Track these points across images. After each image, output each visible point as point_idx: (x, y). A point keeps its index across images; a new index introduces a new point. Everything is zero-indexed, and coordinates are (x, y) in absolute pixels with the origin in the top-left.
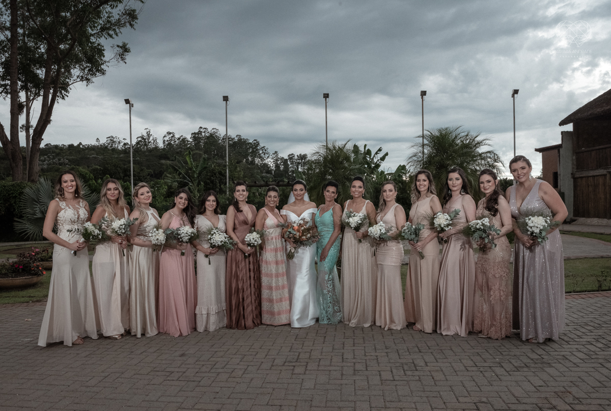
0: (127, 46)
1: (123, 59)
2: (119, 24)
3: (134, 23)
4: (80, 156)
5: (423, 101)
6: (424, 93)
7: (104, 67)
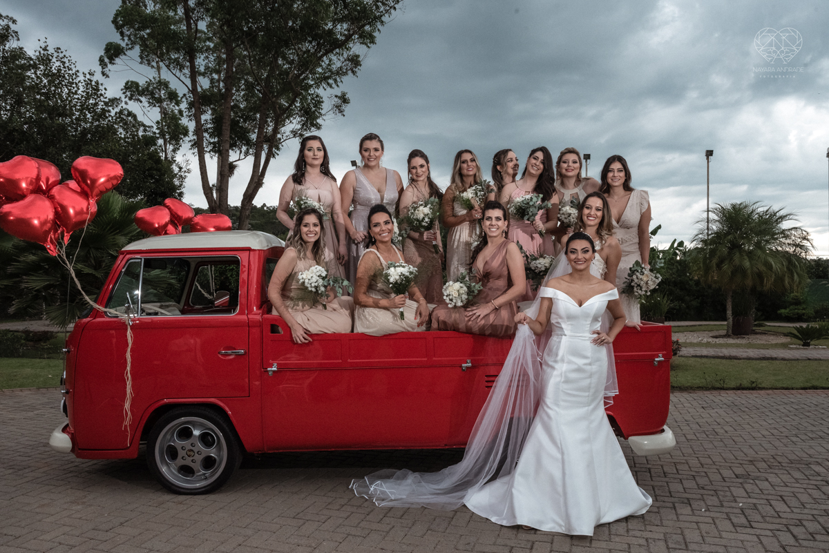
0: (347, 96)
1: (341, 111)
2: (340, 72)
3: (357, 70)
4: (264, 220)
5: (708, 162)
6: (709, 153)
7: (319, 121)
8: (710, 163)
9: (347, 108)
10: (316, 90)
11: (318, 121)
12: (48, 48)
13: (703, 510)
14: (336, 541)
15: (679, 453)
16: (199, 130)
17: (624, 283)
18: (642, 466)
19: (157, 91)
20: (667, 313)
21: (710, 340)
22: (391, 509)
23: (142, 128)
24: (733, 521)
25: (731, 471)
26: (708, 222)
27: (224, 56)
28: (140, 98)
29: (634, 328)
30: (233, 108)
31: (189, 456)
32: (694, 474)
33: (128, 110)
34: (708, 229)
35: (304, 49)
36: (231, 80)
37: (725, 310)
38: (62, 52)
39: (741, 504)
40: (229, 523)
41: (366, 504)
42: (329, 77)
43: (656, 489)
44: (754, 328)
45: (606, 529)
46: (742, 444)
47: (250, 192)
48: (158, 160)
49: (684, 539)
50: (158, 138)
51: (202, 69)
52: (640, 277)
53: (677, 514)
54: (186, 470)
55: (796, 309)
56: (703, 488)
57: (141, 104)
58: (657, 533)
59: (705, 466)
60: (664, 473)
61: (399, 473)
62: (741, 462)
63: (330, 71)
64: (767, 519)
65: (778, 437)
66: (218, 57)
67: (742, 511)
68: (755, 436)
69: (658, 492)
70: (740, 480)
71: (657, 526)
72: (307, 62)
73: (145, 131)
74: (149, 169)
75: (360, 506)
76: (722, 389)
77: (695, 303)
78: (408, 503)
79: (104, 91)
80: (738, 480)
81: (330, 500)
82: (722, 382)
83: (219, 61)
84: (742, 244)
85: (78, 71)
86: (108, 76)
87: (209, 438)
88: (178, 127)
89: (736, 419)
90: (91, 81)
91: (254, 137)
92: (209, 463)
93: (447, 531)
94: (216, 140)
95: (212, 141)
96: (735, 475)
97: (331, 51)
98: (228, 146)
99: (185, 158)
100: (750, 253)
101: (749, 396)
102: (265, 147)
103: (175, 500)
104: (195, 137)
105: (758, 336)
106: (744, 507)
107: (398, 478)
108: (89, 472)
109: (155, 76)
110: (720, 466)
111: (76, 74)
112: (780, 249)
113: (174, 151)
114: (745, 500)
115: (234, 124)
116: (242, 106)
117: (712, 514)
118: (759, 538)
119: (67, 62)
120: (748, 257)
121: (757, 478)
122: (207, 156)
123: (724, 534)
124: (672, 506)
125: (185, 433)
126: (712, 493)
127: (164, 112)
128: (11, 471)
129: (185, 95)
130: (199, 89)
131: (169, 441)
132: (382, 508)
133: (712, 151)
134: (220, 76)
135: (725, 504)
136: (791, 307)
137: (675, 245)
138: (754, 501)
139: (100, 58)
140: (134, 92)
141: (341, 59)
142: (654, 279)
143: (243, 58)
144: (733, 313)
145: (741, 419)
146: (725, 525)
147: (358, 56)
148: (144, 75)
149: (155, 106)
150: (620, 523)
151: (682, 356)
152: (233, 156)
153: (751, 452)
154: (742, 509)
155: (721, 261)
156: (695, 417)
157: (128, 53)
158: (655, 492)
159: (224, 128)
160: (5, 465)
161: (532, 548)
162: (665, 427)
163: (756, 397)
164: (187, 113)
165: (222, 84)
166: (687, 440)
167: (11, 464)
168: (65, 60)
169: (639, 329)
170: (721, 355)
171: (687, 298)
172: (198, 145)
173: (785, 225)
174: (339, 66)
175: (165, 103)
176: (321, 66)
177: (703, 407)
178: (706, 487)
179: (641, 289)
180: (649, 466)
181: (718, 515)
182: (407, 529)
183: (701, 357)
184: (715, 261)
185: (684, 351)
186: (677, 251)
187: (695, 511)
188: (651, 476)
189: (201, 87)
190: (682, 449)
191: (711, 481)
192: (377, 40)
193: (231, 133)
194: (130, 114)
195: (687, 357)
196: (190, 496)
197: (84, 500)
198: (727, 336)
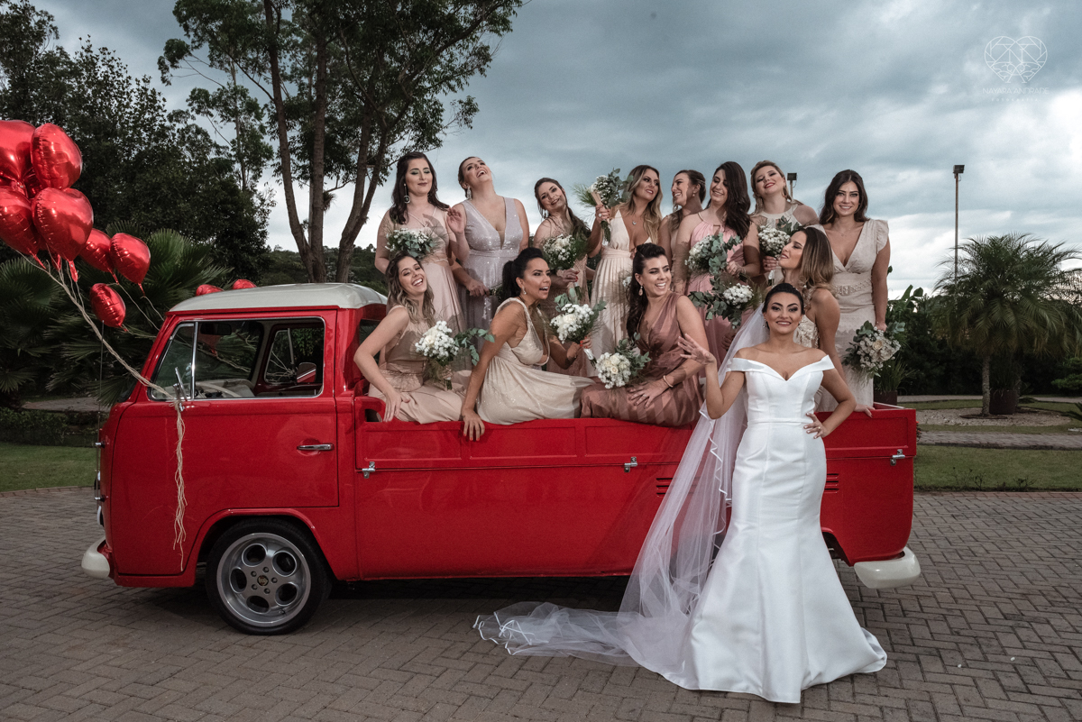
0: (474, 102)
1: (467, 122)
2: (465, 71)
3: (485, 67)
5: (957, 181)
6: (959, 170)
7: (439, 135)
8: (959, 183)
9: (475, 118)
10: (435, 95)
11: (437, 135)
12: (91, 49)
13: (960, 666)
14: (454, 704)
15: (922, 581)
16: (285, 151)
17: (848, 350)
18: (872, 600)
19: (232, 100)
20: (900, 385)
21: (960, 421)
22: (528, 658)
23: (214, 150)
24: (1003, 683)
25: (996, 609)
26: (956, 263)
27: (315, 54)
28: (210, 110)
29: (864, 413)
30: (327, 121)
31: (261, 584)
32: (945, 612)
33: (197, 127)
34: (956, 271)
35: (418, 42)
36: (324, 85)
37: (979, 381)
38: (109, 54)
39: (1013, 659)
40: (313, 677)
41: (496, 651)
42: (451, 78)
43: (892, 634)
44: (1020, 405)
45: (823, 692)
46: (1009, 569)
47: (351, 229)
48: (235, 190)
49: (934, 708)
50: (234, 162)
51: (288, 71)
52: (870, 343)
53: (922, 672)
54: (258, 603)
55: (1077, 379)
56: (958, 634)
57: (211, 119)
58: (895, 699)
59: (960, 601)
60: (903, 611)
61: (539, 607)
62: (1011, 596)
63: (452, 69)
64: (1052, 680)
65: (1061, 560)
66: (309, 55)
67: (1015, 668)
68: (1028, 558)
69: (895, 639)
70: (1011, 623)
71: (895, 688)
72: (422, 58)
73: (218, 152)
74: (223, 202)
75: (487, 654)
76: (979, 489)
77: (937, 371)
78: (552, 651)
79: (162, 102)
80: (1006, 622)
81: (447, 644)
82: (978, 480)
83: (309, 60)
84: (1004, 292)
85: (130, 78)
86: (169, 83)
87: (288, 560)
88: (260, 148)
89: (1000, 532)
90: (146, 90)
91: (354, 158)
92: (287, 593)
93: (605, 692)
94: (307, 162)
95: (301, 164)
96: (1003, 614)
97: (452, 43)
98: (321, 171)
99: (268, 186)
100: (1014, 304)
101: (1017, 499)
102: (370, 171)
103: (244, 642)
104: (280, 160)
105: (1025, 416)
106: (1017, 662)
107: (538, 615)
108: (136, 602)
109: (230, 82)
110: (981, 601)
111: (127, 82)
112: (1056, 297)
113: (255, 178)
114: (1017, 652)
115: (329, 141)
116: (339, 118)
117: (973, 673)
118: (1040, 709)
119: (116, 66)
120: (1013, 309)
121: (1036, 620)
122: (295, 184)
123: (991, 703)
124: (915, 659)
125: (256, 554)
126: (970, 640)
127: (241, 128)
128: (36, 599)
129: (266, 106)
130: (284, 97)
131: (235, 565)
132: (516, 657)
133: (963, 166)
134: (311, 80)
135: (990, 657)
136: (1071, 376)
137: (912, 294)
138: (1032, 654)
139: (159, 60)
140: (203, 103)
141: (465, 53)
142: (889, 348)
143: (339, 56)
144: (991, 385)
145: (1007, 533)
146: (991, 689)
147: (486, 48)
148: (215, 81)
149: (229, 120)
150: (842, 684)
151: (922, 444)
152: (329, 183)
153: (1023, 581)
154: (1014, 666)
155: (976, 315)
156: (942, 530)
157: (194, 52)
158: (890, 639)
159: (315, 147)
160: (31, 591)
161: (720, 719)
162: (906, 549)
163: (1027, 502)
164: (268, 129)
165: (313, 90)
166: (934, 562)
167: (38, 589)
168: (114, 63)
169: (870, 414)
170: (975, 442)
171: (928, 365)
172: (283, 170)
173: (1065, 265)
174: (463, 62)
175: (242, 117)
176: (440, 63)
177: (953, 516)
178: (962, 632)
179: (870, 361)
180: (881, 600)
181: (981, 673)
182: (549, 688)
183: (948, 445)
184: (966, 315)
185: (925, 437)
186: (914, 302)
187: (948, 668)
188: (884, 616)
189: (287, 94)
190: (927, 575)
191: (968, 624)
192: (512, 26)
193: (325, 154)
194: (199, 131)
195: (928, 445)
196: (263, 637)
197: (126, 641)
198: (982, 416)
